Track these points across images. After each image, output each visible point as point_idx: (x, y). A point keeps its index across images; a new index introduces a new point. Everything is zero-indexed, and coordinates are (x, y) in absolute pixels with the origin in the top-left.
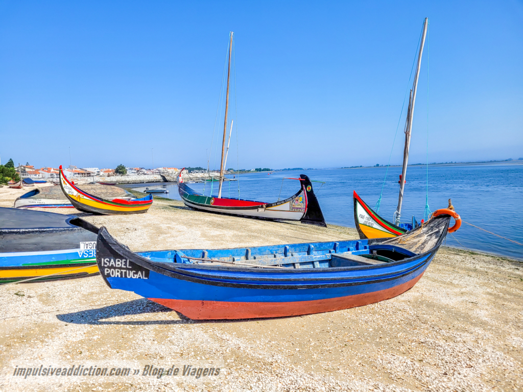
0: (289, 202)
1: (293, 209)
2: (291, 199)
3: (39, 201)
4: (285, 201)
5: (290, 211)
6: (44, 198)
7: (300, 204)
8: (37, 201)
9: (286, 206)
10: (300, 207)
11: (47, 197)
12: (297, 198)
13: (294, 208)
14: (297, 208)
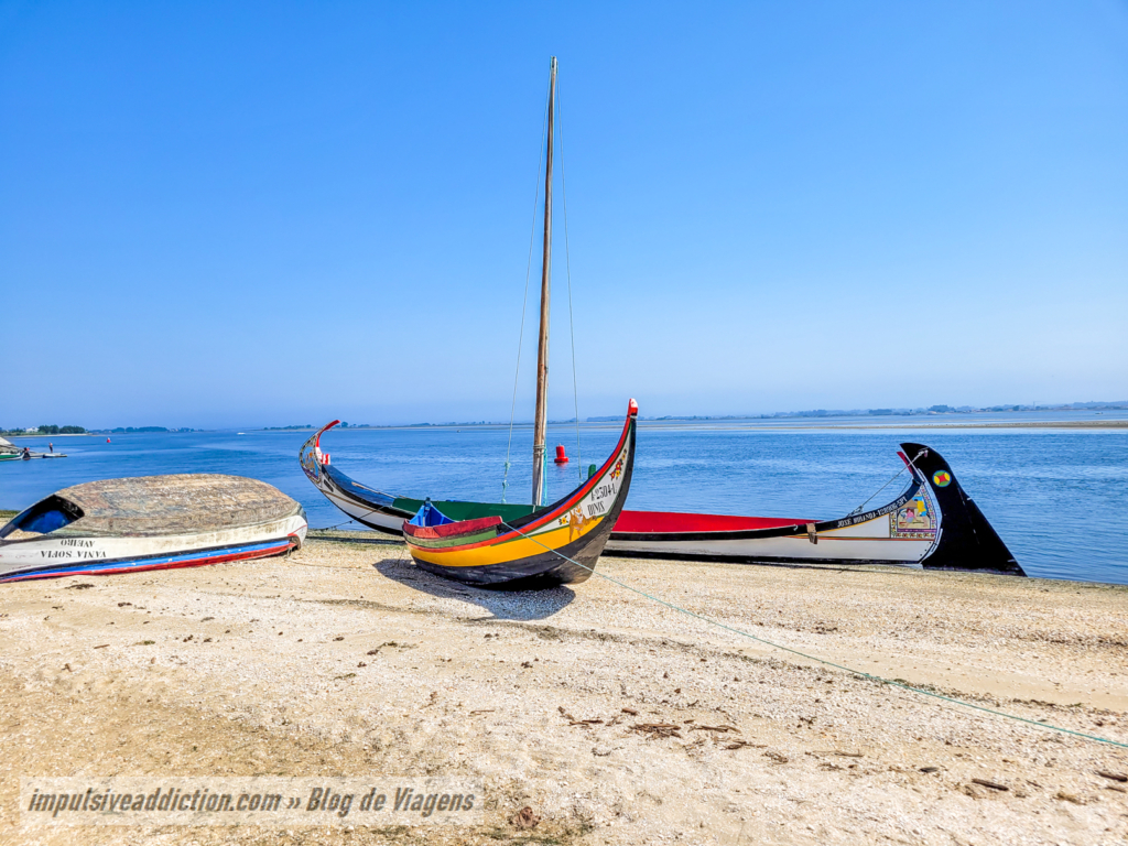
0: (887, 516)
1: (900, 533)
2: (894, 506)
3: (83, 549)
4: (877, 513)
5: (890, 539)
6: (104, 534)
7: (920, 519)
8: (74, 549)
9: (881, 526)
10: (920, 526)
11: (116, 529)
12: (910, 504)
13: (904, 530)
14: (913, 530)
